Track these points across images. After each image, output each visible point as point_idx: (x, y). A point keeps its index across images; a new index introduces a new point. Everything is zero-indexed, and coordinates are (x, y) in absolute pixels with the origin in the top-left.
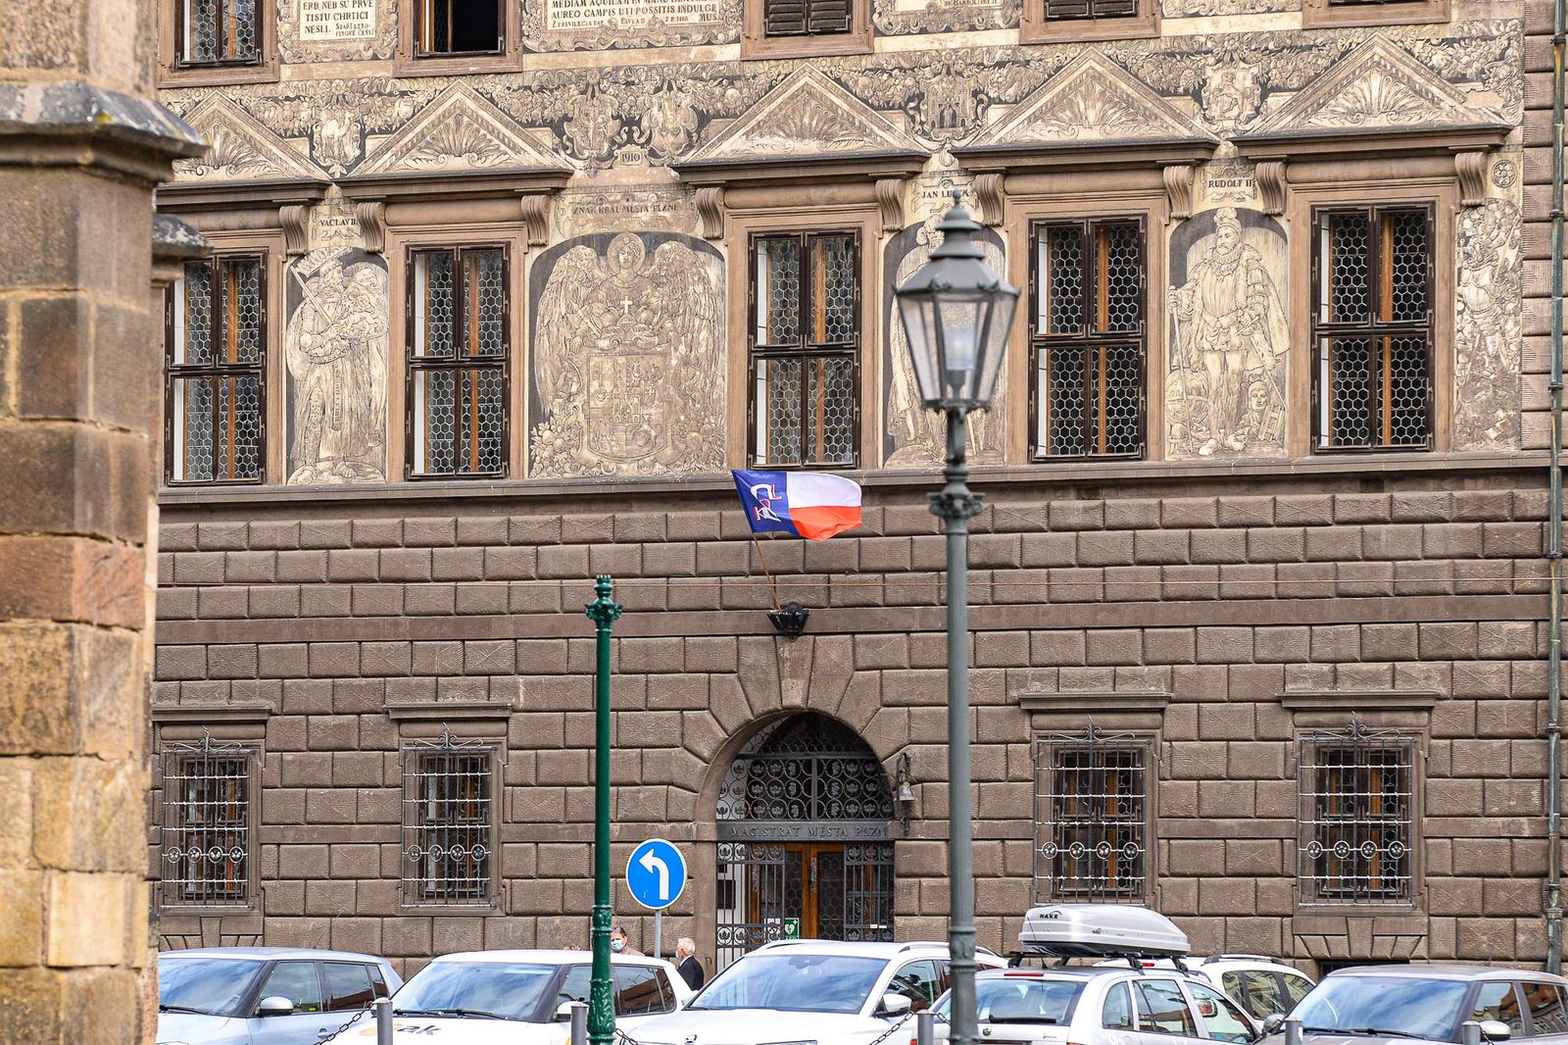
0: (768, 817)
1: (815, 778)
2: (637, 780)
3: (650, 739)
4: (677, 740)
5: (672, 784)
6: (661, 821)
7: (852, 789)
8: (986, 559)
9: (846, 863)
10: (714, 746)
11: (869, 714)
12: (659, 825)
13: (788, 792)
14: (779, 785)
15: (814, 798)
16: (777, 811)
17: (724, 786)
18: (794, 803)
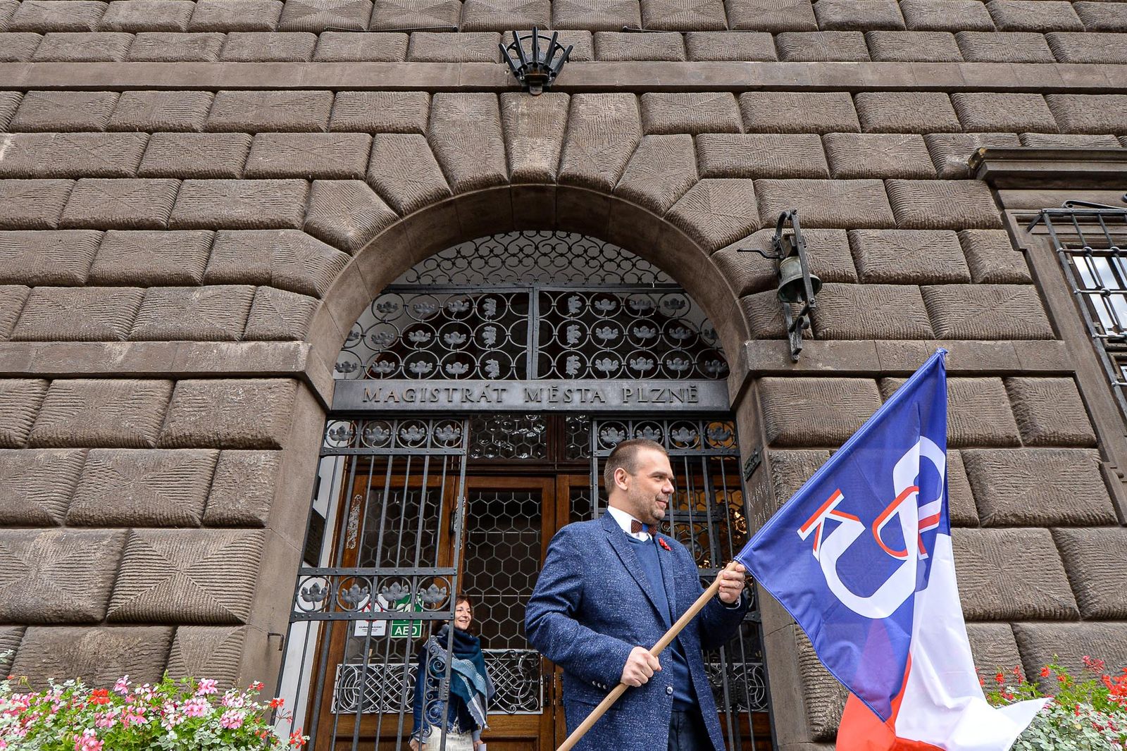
0: (438, 376)
1: (534, 319)
2: (196, 274)
3: (241, 213)
4: (294, 216)
5: (269, 282)
6: (228, 339)
7: (607, 334)
8: (853, 18)
9: (597, 453)
10: (368, 223)
11: (683, 184)
12: (224, 346)
13: (481, 340)
14: (462, 330)
15: (533, 349)
16: (458, 368)
17: (356, 329)
18: (492, 356)
